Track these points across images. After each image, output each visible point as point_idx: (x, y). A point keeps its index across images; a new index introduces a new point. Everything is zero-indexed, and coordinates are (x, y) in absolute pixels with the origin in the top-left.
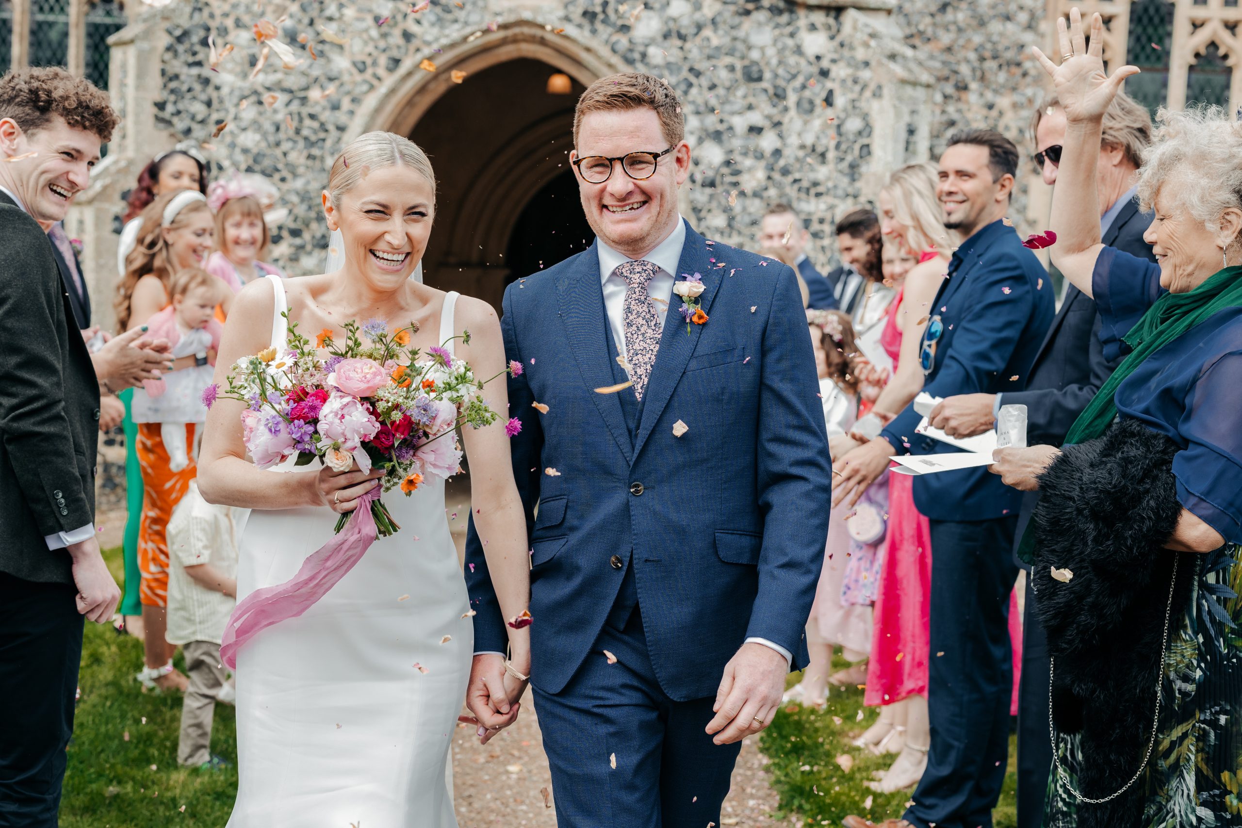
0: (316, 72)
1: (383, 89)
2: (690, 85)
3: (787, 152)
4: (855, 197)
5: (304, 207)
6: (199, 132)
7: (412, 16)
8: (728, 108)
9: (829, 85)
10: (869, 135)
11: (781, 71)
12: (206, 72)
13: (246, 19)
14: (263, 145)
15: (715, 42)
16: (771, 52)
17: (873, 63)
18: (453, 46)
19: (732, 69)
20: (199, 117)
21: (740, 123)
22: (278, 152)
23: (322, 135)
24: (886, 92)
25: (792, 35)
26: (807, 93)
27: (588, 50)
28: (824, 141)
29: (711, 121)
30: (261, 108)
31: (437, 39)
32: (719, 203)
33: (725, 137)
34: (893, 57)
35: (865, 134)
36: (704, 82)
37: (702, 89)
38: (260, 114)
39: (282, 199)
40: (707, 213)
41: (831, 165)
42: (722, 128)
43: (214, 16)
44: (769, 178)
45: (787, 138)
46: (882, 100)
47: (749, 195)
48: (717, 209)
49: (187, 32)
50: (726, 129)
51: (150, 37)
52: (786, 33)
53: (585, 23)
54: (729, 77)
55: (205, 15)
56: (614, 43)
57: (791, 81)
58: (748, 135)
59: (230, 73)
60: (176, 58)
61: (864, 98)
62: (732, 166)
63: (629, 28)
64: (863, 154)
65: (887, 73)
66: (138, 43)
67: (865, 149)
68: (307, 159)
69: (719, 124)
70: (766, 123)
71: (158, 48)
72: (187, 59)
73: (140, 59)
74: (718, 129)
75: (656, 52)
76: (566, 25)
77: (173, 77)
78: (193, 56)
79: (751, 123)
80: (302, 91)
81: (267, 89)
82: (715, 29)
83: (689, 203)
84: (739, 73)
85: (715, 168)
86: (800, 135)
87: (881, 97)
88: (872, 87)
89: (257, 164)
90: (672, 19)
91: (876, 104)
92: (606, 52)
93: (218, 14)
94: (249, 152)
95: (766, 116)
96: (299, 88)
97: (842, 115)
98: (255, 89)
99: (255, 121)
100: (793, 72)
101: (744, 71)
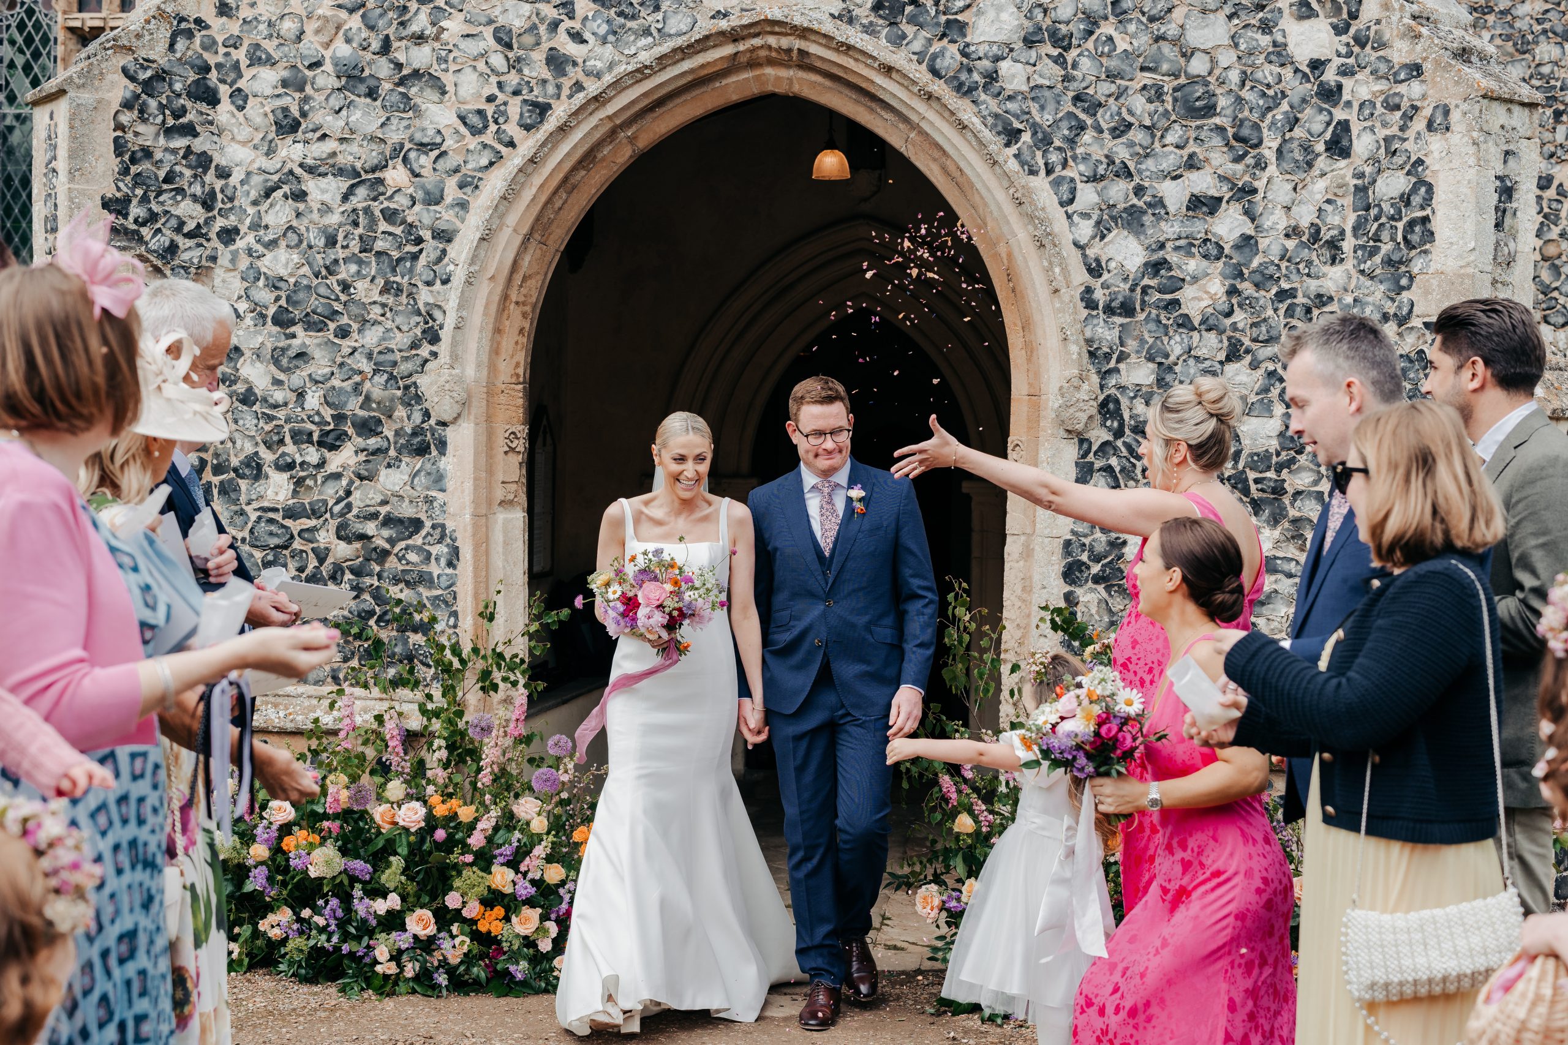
0: (395, 135)
1: (515, 160)
2: (1082, 127)
3: (1263, 244)
5: (380, 379)
6: (189, 252)
7: (567, 24)
8: (1150, 164)
9: (1339, 114)
10: (1428, 200)
11: (1245, 94)
12: (199, 145)
13: (269, 46)
14: (306, 270)
15: (1122, 45)
16: (1226, 58)
17: (1427, 66)
18: (641, 73)
19: (1156, 94)
20: (190, 226)
21: (1174, 194)
22: (332, 281)
23: (411, 249)
24: (1455, 116)
25: (1266, 27)
26: (1298, 132)
27: (888, 70)
28: (1334, 219)
29: (1119, 191)
30: (301, 206)
31: (611, 66)
32: (1143, 341)
33: (1148, 219)
34: (1464, 54)
35: (1416, 200)
36: (1105, 119)
37: (1101, 131)
38: (298, 215)
39: (341, 365)
40: (1118, 361)
41: (1350, 264)
42: (1140, 204)
43: (215, 42)
44: (1232, 291)
45: (1264, 217)
46: (1448, 134)
47: (1196, 324)
48: (1137, 352)
49: (164, 71)
50: (1149, 205)
51: (96, 83)
52: (1253, 22)
53: (881, 22)
54: (1151, 107)
55: (197, 41)
56: (934, 57)
57: (1269, 109)
58: (1190, 213)
59: (244, 144)
60: (144, 121)
61: (1411, 134)
62: (1163, 272)
63: (962, 27)
64: (1415, 238)
65: (1457, 83)
66: (72, 93)
67: (1417, 229)
68: (385, 290)
69: (1136, 194)
70: (1224, 191)
71: (109, 103)
72: (164, 122)
73: (77, 124)
74: (1133, 206)
75: (1013, 71)
76: (844, 26)
77: (139, 155)
78: (176, 117)
79: (1196, 191)
80: (373, 170)
81: (311, 170)
82: (1120, 22)
83: (1083, 343)
84: (1169, 99)
85: (1131, 277)
86: (1288, 209)
87: (1448, 129)
88: (1427, 112)
89: (296, 304)
90: (1040, 5)
91: (1436, 143)
92: (921, 74)
93: (220, 39)
94: (282, 284)
95: (1222, 178)
96: (367, 166)
97: (1368, 170)
98: (291, 172)
99: (290, 228)
100: (1271, 92)
101: (1178, 94)
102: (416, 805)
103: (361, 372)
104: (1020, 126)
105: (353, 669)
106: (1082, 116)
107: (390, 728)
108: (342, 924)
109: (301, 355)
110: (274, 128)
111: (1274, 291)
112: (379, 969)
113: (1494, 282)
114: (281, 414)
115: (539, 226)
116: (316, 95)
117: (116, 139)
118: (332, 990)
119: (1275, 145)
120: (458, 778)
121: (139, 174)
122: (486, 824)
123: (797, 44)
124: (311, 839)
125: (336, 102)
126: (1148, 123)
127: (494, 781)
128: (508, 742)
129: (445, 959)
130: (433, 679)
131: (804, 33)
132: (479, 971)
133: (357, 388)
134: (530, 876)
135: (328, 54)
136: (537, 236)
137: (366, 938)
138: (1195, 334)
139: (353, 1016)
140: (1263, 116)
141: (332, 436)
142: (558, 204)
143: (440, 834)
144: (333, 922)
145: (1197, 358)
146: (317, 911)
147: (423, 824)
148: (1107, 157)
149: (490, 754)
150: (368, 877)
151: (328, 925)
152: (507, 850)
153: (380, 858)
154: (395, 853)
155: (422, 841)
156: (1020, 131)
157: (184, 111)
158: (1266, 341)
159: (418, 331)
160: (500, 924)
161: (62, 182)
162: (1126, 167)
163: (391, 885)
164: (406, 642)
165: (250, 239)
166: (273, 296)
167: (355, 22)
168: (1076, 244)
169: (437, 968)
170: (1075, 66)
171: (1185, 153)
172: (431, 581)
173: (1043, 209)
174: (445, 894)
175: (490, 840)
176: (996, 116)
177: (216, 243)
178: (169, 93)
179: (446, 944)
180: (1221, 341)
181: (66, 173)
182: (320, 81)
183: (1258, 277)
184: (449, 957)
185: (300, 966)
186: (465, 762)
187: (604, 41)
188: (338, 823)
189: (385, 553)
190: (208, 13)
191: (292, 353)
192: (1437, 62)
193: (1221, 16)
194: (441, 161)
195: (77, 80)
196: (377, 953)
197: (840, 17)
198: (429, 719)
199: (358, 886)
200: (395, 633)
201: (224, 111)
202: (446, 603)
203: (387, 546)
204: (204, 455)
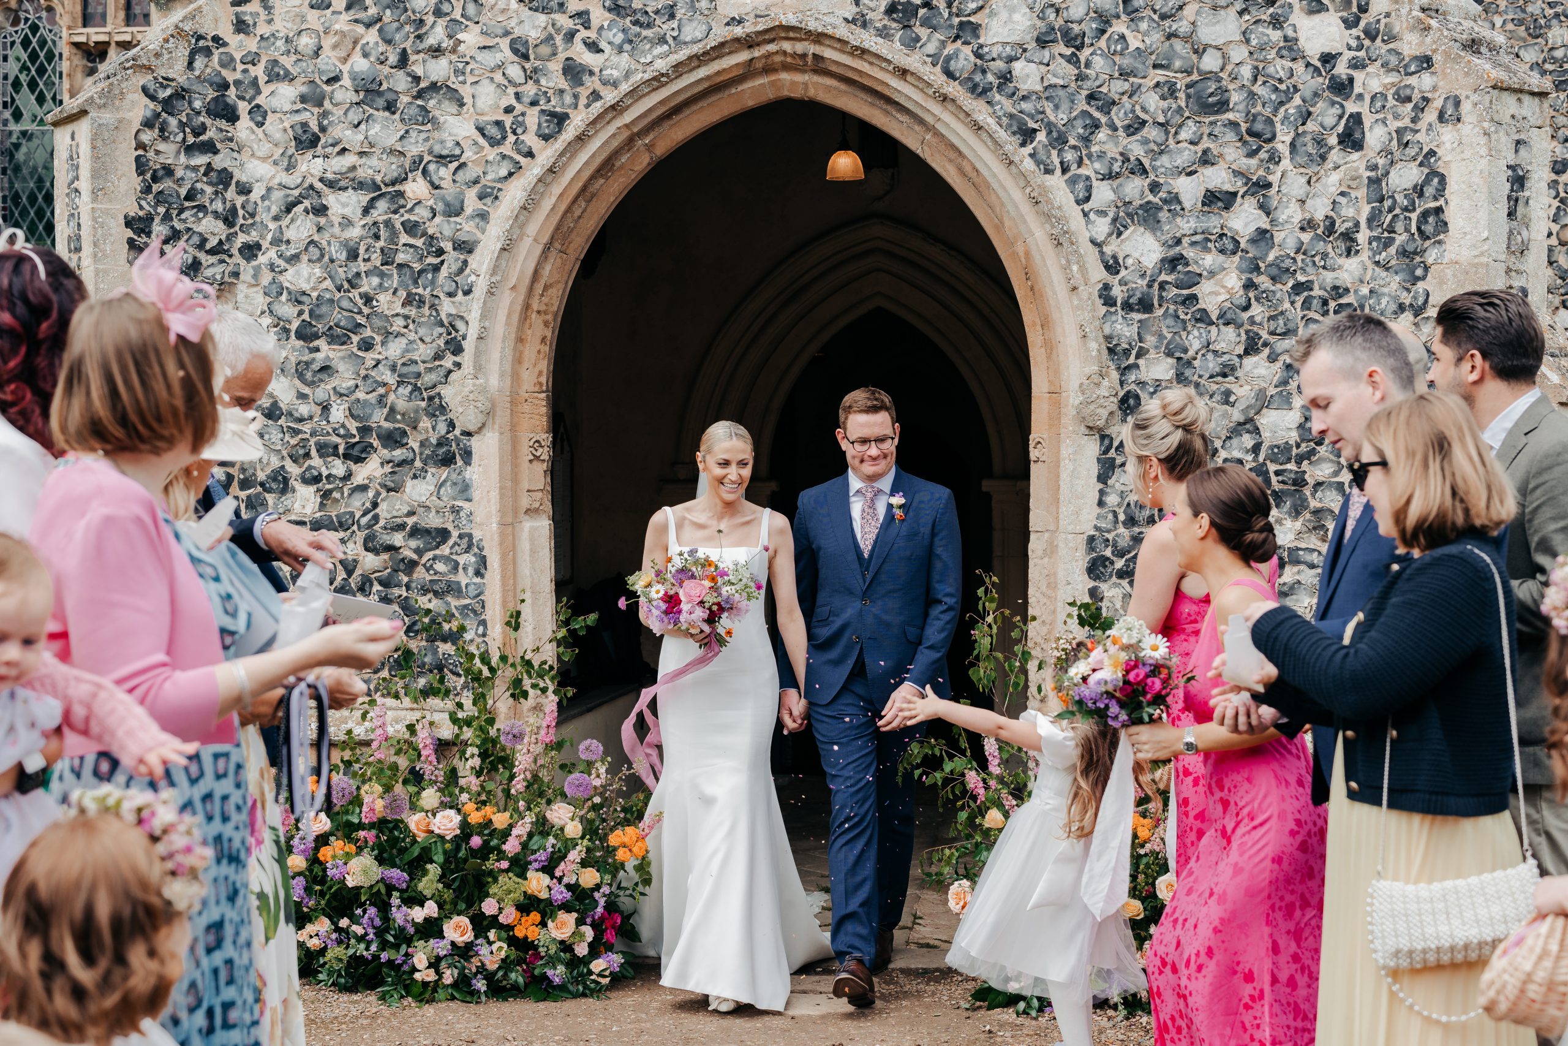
0: (415, 147)
1: (534, 170)
2: (1096, 126)
3: (1278, 237)
4: (1418, 311)
5: (405, 391)
6: (212, 268)
7: (583, 33)
8: (1164, 160)
9: (1351, 107)
10: (1441, 191)
11: (1258, 89)
12: (220, 161)
13: (287, 62)
14: (328, 283)
15: (1134, 43)
16: (1239, 53)
17: (1437, 58)
18: (658, 81)
19: (1172, 91)
20: (212, 242)
21: (1190, 190)
22: (355, 294)
23: (432, 260)
24: (1466, 107)
25: (1277, 22)
26: (1311, 126)
27: (903, 73)
29: (1134, 188)
30: (322, 221)
31: (627, 75)
32: (1161, 337)
33: (1163, 215)
34: (1473, 45)
35: (1429, 191)
36: (1119, 116)
37: (1116, 129)
38: (320, 229)
39: (366, 377)
40: (1138, 357)
41: (1365, 256)
42: (1156, 200)
43: (232, 59)
44: (1249, 285)
45: (1279, 210)
46: (1460, 125)
47: (1214, 318)
48: (1156, 347)
49: (183, 90)
50: (1165, 201)
51: (117, 102)
52: (1264, 17)
53: (894, 25)
54: (1164, 104)
55: (216, 58)
56: (948, 59)
57: (1282, 103)
58: (1206, 208)
59: (264, 159)
60: (165, 139)
61: (1422, 125)
62: (1180, 268)
63: (975, 29)
64: (1429, 229)
65: (1467, 74)
66: (93, 114)
67: (1431, 219)
68: (407, 303)
69: (1151, 191)
70: (1239, 186)
71: (130, 122)
72: (184, 139)
73: (99, 143)
74: (1149, 202)
75: (1027, 70)
76: (858, 30)
77: (161, 173)
78: (197, 134)
79: (1210, 187)
80: (393, 183)
81: (331, 185)
82: (1132, 20)
83: (1102, 340)
84: (1182, 95)
85: (1149, 273)
86: (1303, 202)
87: (1459, 120)
88: (1438, 103)
89: (319, 317)
90: (1052, 5)
91: (1447, 135)
92: (936, 76)
93: (238, 56)
94: (304, 299)
95: (1237, 173)
96: (387, 179)
97: (1381, 162)
98: (311, 187)
99: (312, 242)
100: (1283, 87)
101: (1191, 91)
102: (452, 813)
103: (385, 385)
104: (1035, 126)
105: (384, 679)
106: (1097, 114)
107: (423, 737)
108: (380, 933)
109: (325, 369)
110: (293, 143)
111: (1290, 284)
112: (417, 976)
113: (1508, 271)
114: (307, 427)
115: (559, 235)
116: (334, 110)
117: (138, 158)
118: (372, 998)
119: (1288, 139)
120: (490, 786)
121: (161, 192)
122: (521, 830)
123: (812, 49)
124: (347, 849)
125: (355, 116)
126: (1161, 119)
127: (527, 787)
128: (539, 748)
129: (483, 965)
130: (463, 688)
131: (819, 38)
132: (516, 977)
133: (381, 401)
134: (565, 880)
135: (346, 68)
136: (557, 245)
137: (404, 946)
138: (1213, 329)
139: (395, 1023)
140: (1276, 111)
141: (357, 448)
142: (577, 212)
143: (476, 841)
144: (371, 931)
145: (1215, 352)
146: (355, 920)
147: (458, 832)
148: (1122, 154)
149: (523, 762)
150: (404, 886)
151: (366, 934)
152: (542, 856)
153: (416, 867)
154: (432, 861)
155: (458, 849)
156: (1035, 131)
157: (203, 128)
158: (1284, 334)
159: (441, 342)
160: (537, 930)
161: (85, 202)
162: (1141, 164)
163: (428, 893)
164: (435, 652)
165: (272, 254)
166: (296, 310)
167: (372, 36)
168: (1093, 242)
169: (476, 974)
170: (1088, 65)
171: (1199, 148)
172: (460, 591)
173: (1059, 208)
174: (481, 901)
175: (525, 846)
176: (1011, 116)
177: (238, 259)
178: (188, 111)
179: (484, 950)
180: (1239, 335)
181: (89, 193)
182: (339, 96)
183: (1274, 271)
184: (487, 963)
185: (340, 975)
186: (497, 770)
187: (620, 50)
188: (374, 832)
189: (413, 564)
190: (225, 31)
191: (316, 366)
192: (1447, 54)
193: (1232, 12)
194: (460, 173)
195: (98, 101)
196: (415, 960)
197: (854, 21)
198: (460, 728)
199: (396, 894)
200: (424, 643)
201: (244, 128)
202: (475, 612)
203: (415, 557)
204: (230, 470)
